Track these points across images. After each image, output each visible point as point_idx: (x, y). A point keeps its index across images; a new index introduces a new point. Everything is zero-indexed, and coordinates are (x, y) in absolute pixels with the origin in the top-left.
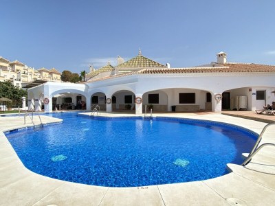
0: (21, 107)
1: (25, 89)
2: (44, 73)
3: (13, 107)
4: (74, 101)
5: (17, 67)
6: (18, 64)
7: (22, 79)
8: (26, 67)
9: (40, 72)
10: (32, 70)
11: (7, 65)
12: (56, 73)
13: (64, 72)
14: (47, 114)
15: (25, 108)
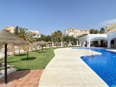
0: (76, 45)
1: (77, 38)
2: (83, 31)
3: (74, 45)
4: (99, 43)
5: (74, 30)
6: (74, 29)
7: (76, 34)
8: (77, 30)
9: (82, 31)
10: (79, 31)
11: (71, 30)
12: (88, 31)
13: (91, 30)
14: (88, 49)
15: (78, 45)
